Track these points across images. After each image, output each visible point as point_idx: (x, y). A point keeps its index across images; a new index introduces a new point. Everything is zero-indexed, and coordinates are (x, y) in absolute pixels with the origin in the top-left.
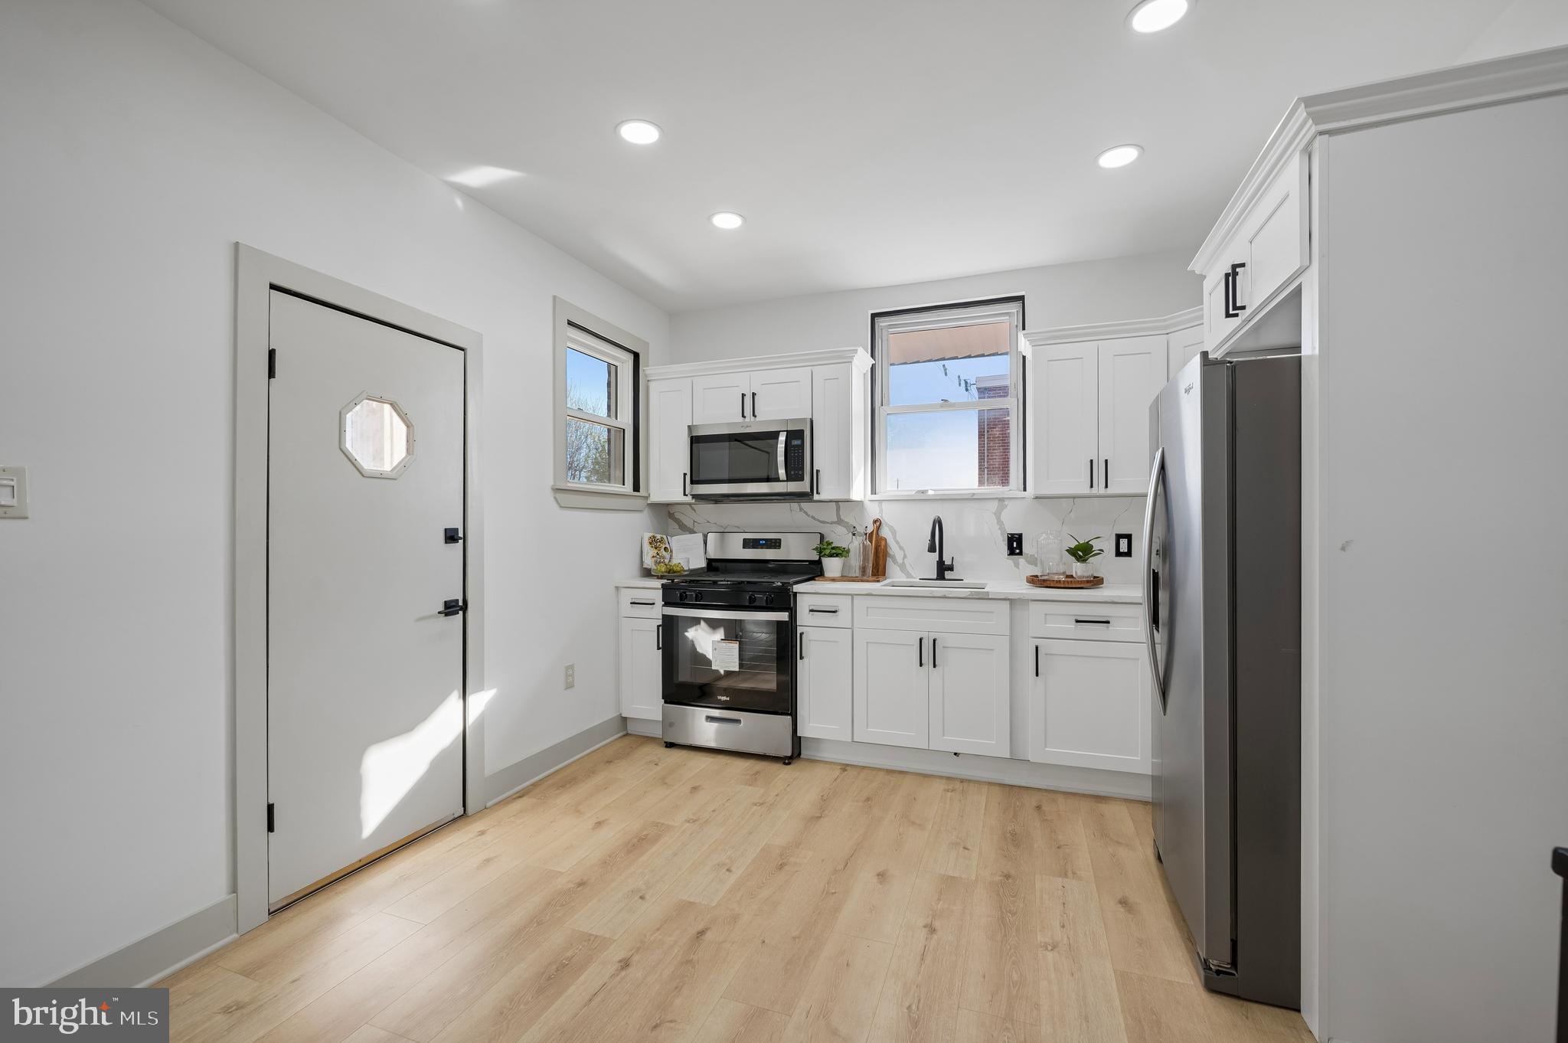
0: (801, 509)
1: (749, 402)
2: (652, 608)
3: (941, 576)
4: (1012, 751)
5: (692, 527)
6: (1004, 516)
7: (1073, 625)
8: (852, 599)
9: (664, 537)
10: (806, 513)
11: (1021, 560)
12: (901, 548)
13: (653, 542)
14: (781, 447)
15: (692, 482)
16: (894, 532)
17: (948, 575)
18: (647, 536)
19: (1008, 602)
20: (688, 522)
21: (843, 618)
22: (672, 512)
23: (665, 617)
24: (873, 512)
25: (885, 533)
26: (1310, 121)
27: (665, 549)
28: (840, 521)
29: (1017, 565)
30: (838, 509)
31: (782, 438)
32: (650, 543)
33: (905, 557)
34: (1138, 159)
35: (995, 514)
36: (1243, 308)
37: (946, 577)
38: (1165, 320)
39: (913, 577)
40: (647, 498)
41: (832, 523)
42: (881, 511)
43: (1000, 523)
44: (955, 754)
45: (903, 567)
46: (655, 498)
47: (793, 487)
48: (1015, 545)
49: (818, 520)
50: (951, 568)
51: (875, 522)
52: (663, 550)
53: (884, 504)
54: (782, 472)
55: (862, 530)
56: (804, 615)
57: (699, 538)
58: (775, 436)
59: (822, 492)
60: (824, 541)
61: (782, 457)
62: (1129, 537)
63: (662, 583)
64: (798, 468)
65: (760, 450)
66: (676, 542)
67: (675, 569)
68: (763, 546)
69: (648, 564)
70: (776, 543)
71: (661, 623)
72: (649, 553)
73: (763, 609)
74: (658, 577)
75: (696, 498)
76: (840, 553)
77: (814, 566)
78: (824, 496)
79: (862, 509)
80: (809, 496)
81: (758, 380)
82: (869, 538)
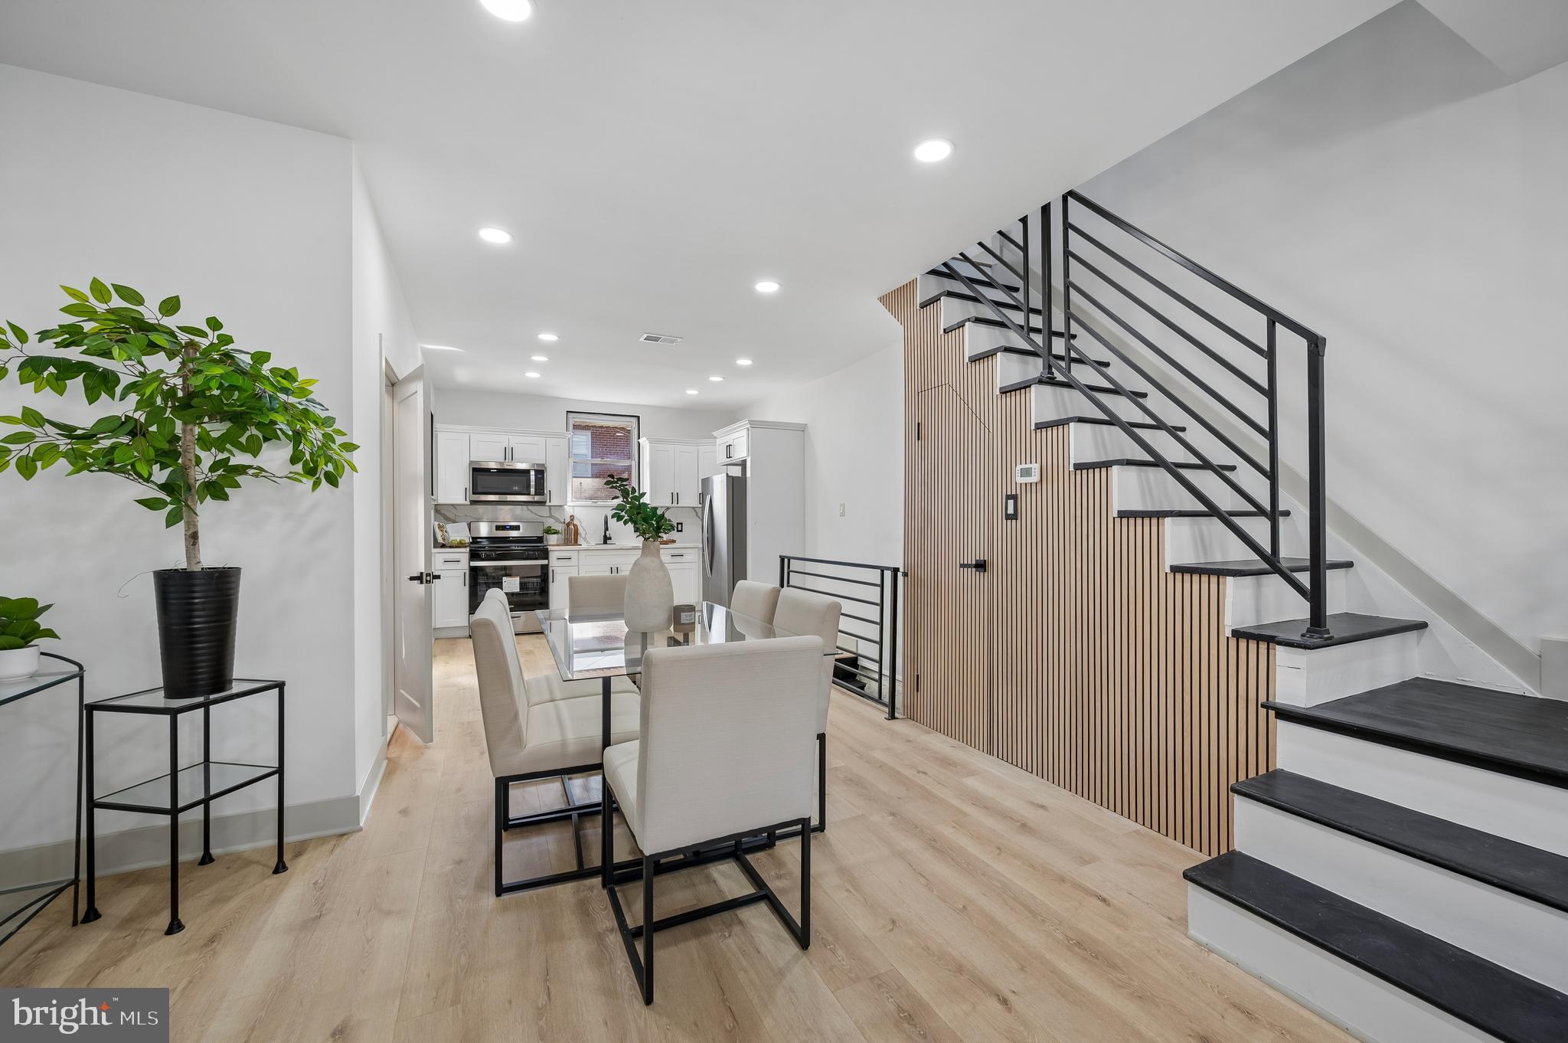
0: (529, 510)
1: (509, 453)
2: (458, 564)
3: (605, 542)
8: (578, 552)
9: (444, 524)
10: (531, 512)
12: (584, 530)
13: (440, 527)
14: (533, 478)
15: (473, 493)
16: (580, 522)
17: (608, 541)
18: (437, 523)
21: (574, 562)
22: (439, 509)
23: (471, 568)
24: (569, 510)
25: (576, 522)
27: (445, 530)
28: (551, 516)
30: (550, 510)
31: (532, 473)
32: (438, 528)
33: (586, 534)
36: (731, 457)
38: (697, 441)
39: (589, 543)
40: (435, 500)
41: (546, 517)
42: (574, 512)
45: (585, 539)
46: (441, 501)
47: (537, 498)
49: (538, 515)
50: (610, 539)
51: (571, 517)
53: (575, 508)
54: (533, 490)
55: (563, 521)
56: (553, 562)
57: (464, 525)
58: (527, 472)
59: (548, 501)
60: (546, 526)
61: (533, 483)
62: (681, 524)
63: (468, 549)
64: (540, 489)
65: (522, 479)
66: (449, 527)
67: (463, 542)
68: (508, 529)
69: (440, 540)
70: (517, 528)
71: (467, 572)
72: (439, 534)
73: (536, 559)
74: (450, 547)
75: (473, 502)
76: (556, 532)
77: (540, 539)
78: (552, 504)
79: (564, 509)
80: (542, 503)
81: (515, 441)
82: (568, 525)
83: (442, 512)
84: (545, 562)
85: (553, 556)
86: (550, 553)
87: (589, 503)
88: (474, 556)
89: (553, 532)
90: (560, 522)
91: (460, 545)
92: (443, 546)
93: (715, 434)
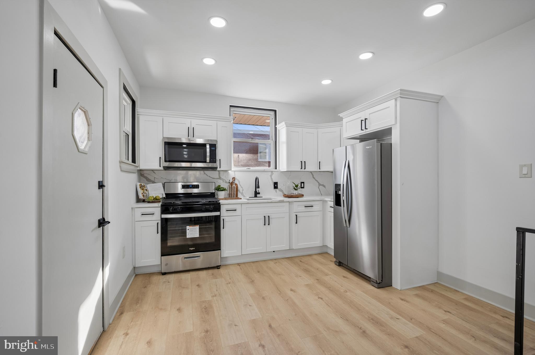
0: (205, 173)
1: (191, 131)
2: (153, 216)
3: (256, 196)
4: (290, 247)
5: (153, 180)
6: (273, 177)
7: (304, 208)
8: (241, 205)
9: (145, 184)
10: (207, 175)
11: (277, 190)
12: (242, 187)
13: (141, 187)
14: (208, 150)
15: (166, 161)
16: (239, 182)
17: (258, 195)
18: (139, 184)
19: (288, 203)
20: (152, 178)
21: (238, 212)
22: (142, 173)
23: (162, 219)
24: (232, 174)
25: (236, 182)
26: (399, 94)
27: (146, 189)
28: (220, 178)
29: (276, 192)
30: (219, 174)
31: (208, 146)
32: (140, 187)
33: (243, 190)
34: (331, 83)
35: (270, 176)
36: (367, 129)
37: (257, 196)
38: (317, 125)
39: (245, 197)
40: (137, 167)
41: (217, 179)
42: (235, 175)
43: (272, 179)
44: (274, 251)
45: (242, 194)
46: (142, 167)
47: (210, 165)
48: (276, 185)
49: (212, 178)
50: (259, 193)
51: (233, 178)
52: (145, 190)
53: (236, 172)
54: (208, 159)
55: (228, 181)
56: (224, 213)
57: (160, 185)
58: (204, 145)
59: (219, 167)
60: (217, 185)
61: (208, 154)
62: (303, 183)
63: (160, 204)
64: (213, 159)
65: (200, 151)
66: (150, 187)
67: (158, 198)
68: (191, 188)
69: (141, 196)
70: (197, 187)
71: (160, 222)
72: (140, 192)
73: (211, 211)
74: (149, 202)
75: (166, 168)
76: (224, 190)
77: (212, 195)
78: (221, 169)
79: (228, 174)
80: (214, 169)
81: (195, 123)
82: (232, 184)
83: (145, 175)
84: (217, 214)
85: (223, 208)
86: (221, 206)
87: (245, 168)
88: (165, 209)
89: (222, 189)
90: (226, 182)
91: (156, 200)
92: (144, 201)
93: (341, 115)
